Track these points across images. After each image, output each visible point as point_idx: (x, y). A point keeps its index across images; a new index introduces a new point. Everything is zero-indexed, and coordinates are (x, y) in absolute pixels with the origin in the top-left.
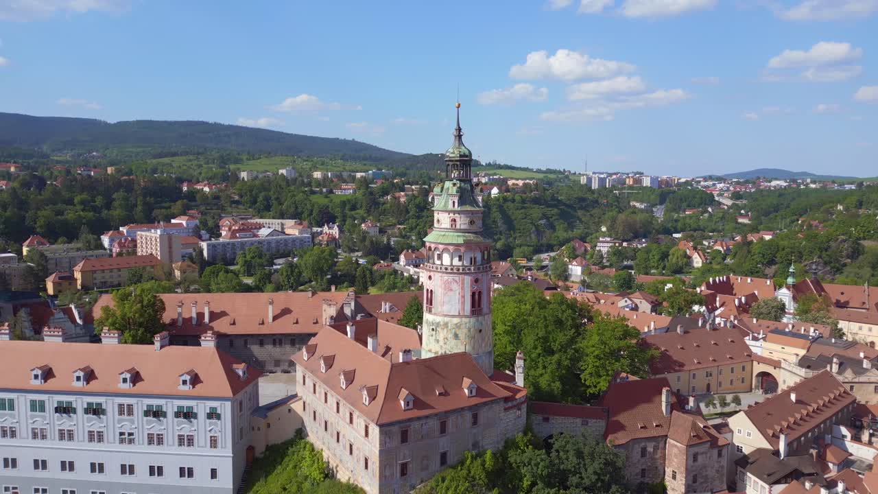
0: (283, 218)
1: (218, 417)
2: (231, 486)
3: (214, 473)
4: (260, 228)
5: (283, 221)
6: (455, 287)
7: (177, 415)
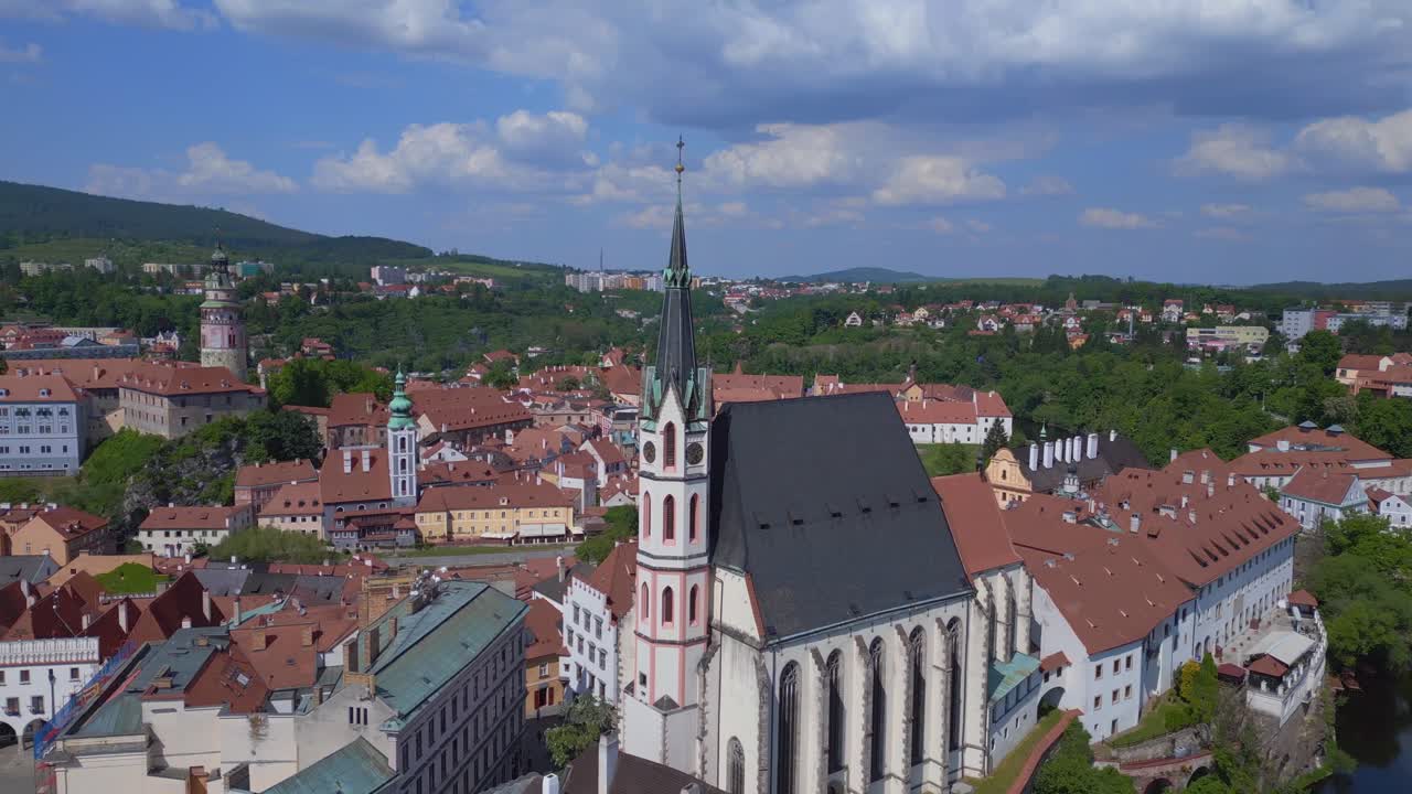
0: (97, 326)
1: (67, 414)
2: (77, 455)
3: (65, 449)
4: (63, 337)
5: (96, 329)
6: (219, 331)
7: (39, 413)
